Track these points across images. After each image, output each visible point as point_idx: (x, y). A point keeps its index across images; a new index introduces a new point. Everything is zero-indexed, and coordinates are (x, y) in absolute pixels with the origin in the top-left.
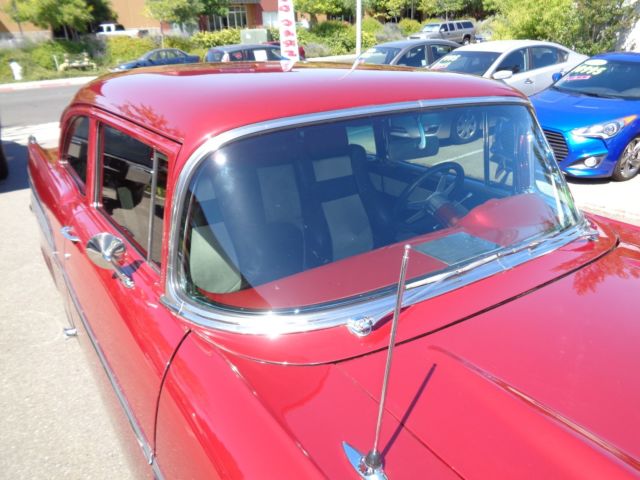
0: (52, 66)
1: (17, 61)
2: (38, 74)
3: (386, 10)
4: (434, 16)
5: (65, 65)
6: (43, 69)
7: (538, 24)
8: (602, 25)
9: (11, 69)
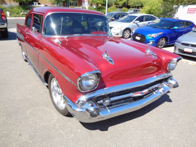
0: (18, 13)
1: (8, 11)
2: (14, 15)
3: (118, 4)
4: (132, 7)
5: (22, 13)
6: (16, 14)
7: (151, 10)
8: (168, 12)
9: (6, 13)
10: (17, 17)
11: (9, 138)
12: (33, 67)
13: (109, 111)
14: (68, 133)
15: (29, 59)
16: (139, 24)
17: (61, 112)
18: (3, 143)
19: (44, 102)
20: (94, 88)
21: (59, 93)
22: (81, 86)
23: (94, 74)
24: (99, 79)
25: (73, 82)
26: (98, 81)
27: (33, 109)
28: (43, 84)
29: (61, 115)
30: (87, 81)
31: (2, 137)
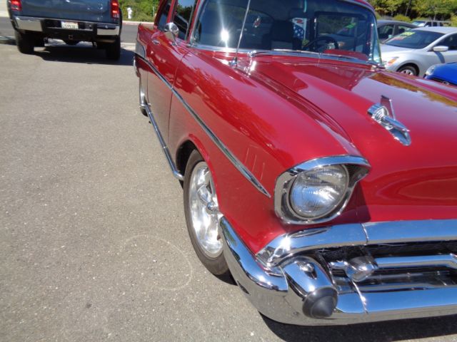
0: (150, 14)
2: (141, 17)
3: (386, 6)
4: (424, 16)
6: (144, 14)
9: (127, 12)
10: (146, 21)
11: (59, 306)
12: (158, 128)
13: (363, 299)
14: (218, 335)
15: (151, 108)
16: (444, 54)
17: (208, 262)
18: (42, 318)
19: (167, 223)
20: (328, 216)
21: (209, 208)
22: (287, 201)
23: (339, 167)
24: (352, 190)
25: (263, 182)
26: (347, 193)
27: (135, 237)
28: (172, 175)
29: (206, 272)
30: (311, 188)
31: (44, 299)
